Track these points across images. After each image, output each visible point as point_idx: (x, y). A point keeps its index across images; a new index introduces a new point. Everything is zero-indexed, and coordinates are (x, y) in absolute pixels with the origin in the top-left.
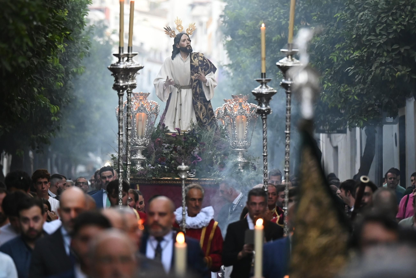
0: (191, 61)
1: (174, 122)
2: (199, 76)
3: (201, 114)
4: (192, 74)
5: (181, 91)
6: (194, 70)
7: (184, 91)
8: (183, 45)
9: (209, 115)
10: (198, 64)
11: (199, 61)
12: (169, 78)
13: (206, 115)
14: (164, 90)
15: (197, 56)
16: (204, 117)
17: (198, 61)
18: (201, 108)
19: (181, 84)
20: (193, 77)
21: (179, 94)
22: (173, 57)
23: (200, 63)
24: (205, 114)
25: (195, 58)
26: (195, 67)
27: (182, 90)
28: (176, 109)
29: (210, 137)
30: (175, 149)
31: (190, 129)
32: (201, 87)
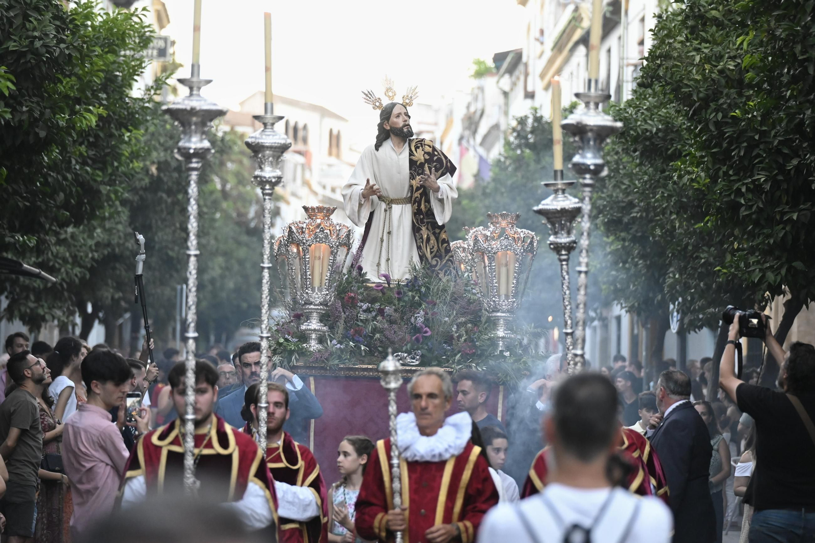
0: (411, 154)
1: (379, 265)
2: (426, 180)
3: (428, 250)
4: (412, 177)
5: (391, 208)
6: (415, 171)
7: (396, 209)
8: (396, 123)
9: (443, 251)
10: (422, 158)
11: (425, 153)
12: (371, 183)
13: (437, 251)
14: (360, 205)
15: (421, 144)
16: (433, 254)
17: (423, 152)
18: (428, 239)
19: (392, 196)
20: (414, 182)
21: (388, 213)
22: (377, 147)
23: (427, 157)
24: (435, 249)
25: (418, 148)
26: (418, 163)
27: (394, 206)
28: (382, 241)
29: (446, 290)
30: (381, 312)
31: (408, 276)
32: (428, 201)
